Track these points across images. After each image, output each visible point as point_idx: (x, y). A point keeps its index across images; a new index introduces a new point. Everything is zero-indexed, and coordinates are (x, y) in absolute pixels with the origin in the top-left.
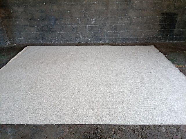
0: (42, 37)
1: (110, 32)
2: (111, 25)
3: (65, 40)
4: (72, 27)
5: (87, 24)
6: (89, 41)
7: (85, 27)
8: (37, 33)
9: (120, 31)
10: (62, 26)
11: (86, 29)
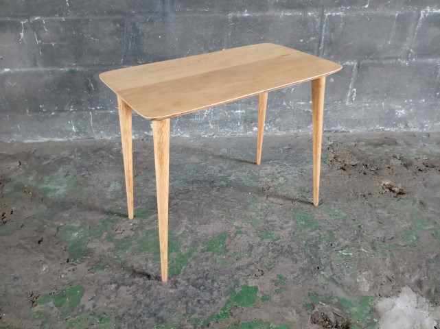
0: (78, 103)
3: (235, 120)
4: (304, 22)
6: (400, 120)
8: (40, 75)
10: (231, 15)
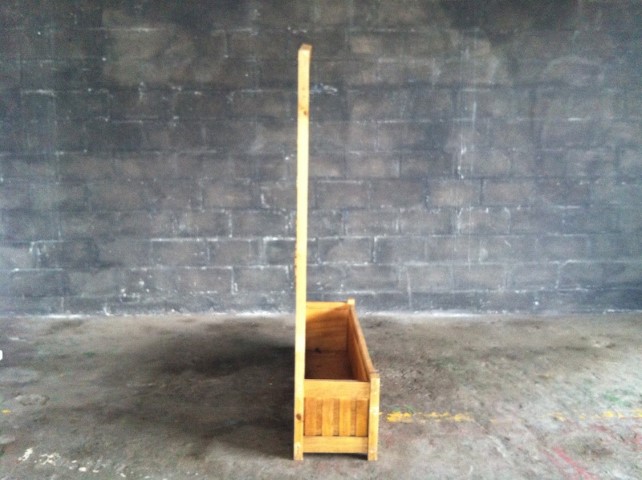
1: (363, 268)
2: (366, 240)
5: (265, 235)
7: (255, 245)
9: (406, 264)
11: (256, 252)
